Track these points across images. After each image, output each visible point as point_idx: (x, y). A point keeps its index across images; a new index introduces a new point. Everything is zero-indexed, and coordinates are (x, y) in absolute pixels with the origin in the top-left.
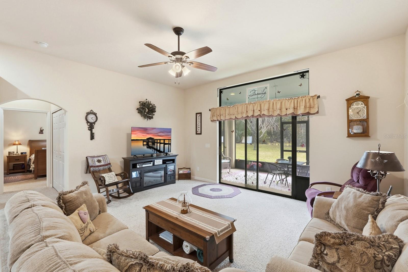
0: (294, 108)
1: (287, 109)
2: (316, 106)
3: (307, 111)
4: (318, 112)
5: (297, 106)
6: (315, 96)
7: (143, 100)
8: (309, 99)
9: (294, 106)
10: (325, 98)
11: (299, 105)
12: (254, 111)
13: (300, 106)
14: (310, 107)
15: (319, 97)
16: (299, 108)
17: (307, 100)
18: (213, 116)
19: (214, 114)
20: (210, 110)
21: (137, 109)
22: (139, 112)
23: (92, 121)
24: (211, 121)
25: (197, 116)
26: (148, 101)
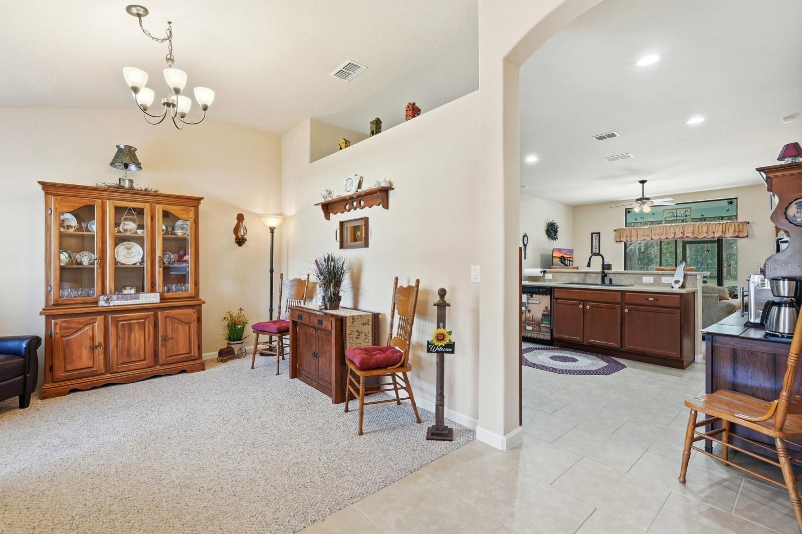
0: (723, 232)
1: (714, 232)
2: (746, 231)
3: (736, 235)
4: (747, 236)
5: (726, 230)
6: (745, 222)
7: (550, 221)
8: (739, 225)
9: (722, 230)
10: (754, 223)
11: (727, 229)
12: (675, 233)
13: (729, 230)
14: (739, 232)
15: (748, 223)
16: (727, 231)
17: (737, 225)
18: (620, 237)
19: (622, 235)
20: (615, 231)
21: (546, 231)
22: (547, 233)
23: (526, 242)
24: (617, 242)
25: (594, 235)
26: (554, 222)
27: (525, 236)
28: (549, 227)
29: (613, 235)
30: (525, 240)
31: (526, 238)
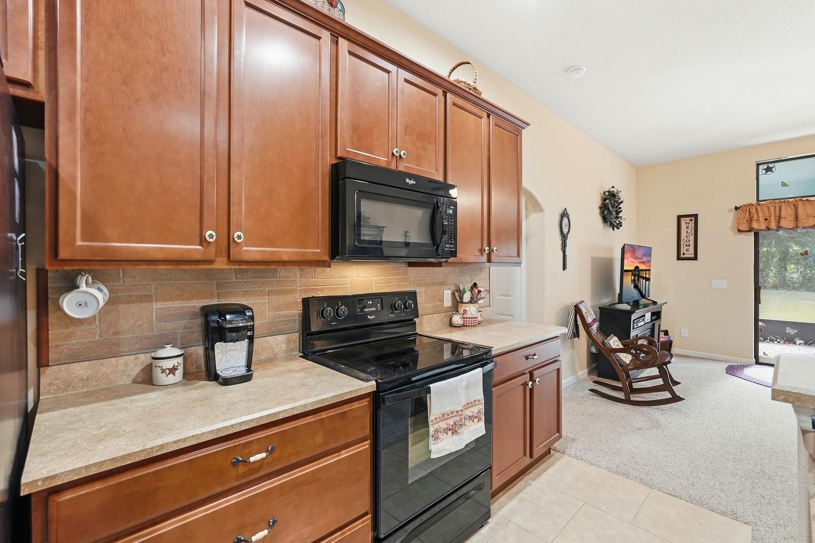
7: (609, 187)
18: (750, 221)
19: (755, 217)
20: (736, 208)
21: (600, 208)
22: (602, 213)
23: (565, 230)
24: (739, 231)
25: (683, 221)
26: (615, 190)
27: (564, 215)
28: (605, 200)
29: (730, 218)
30: (564, 226)
31: (565, 221)
